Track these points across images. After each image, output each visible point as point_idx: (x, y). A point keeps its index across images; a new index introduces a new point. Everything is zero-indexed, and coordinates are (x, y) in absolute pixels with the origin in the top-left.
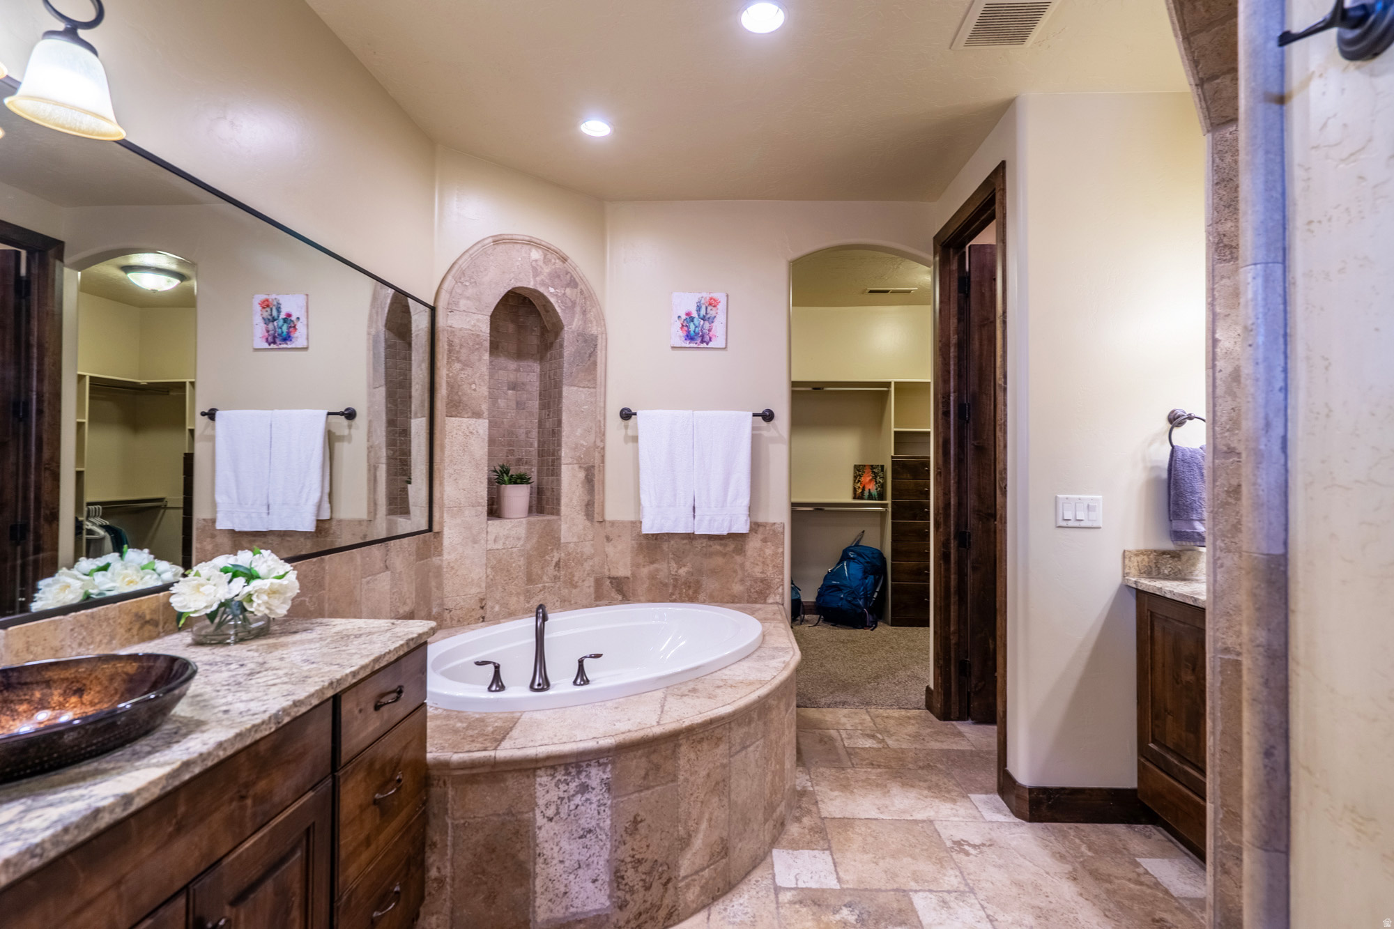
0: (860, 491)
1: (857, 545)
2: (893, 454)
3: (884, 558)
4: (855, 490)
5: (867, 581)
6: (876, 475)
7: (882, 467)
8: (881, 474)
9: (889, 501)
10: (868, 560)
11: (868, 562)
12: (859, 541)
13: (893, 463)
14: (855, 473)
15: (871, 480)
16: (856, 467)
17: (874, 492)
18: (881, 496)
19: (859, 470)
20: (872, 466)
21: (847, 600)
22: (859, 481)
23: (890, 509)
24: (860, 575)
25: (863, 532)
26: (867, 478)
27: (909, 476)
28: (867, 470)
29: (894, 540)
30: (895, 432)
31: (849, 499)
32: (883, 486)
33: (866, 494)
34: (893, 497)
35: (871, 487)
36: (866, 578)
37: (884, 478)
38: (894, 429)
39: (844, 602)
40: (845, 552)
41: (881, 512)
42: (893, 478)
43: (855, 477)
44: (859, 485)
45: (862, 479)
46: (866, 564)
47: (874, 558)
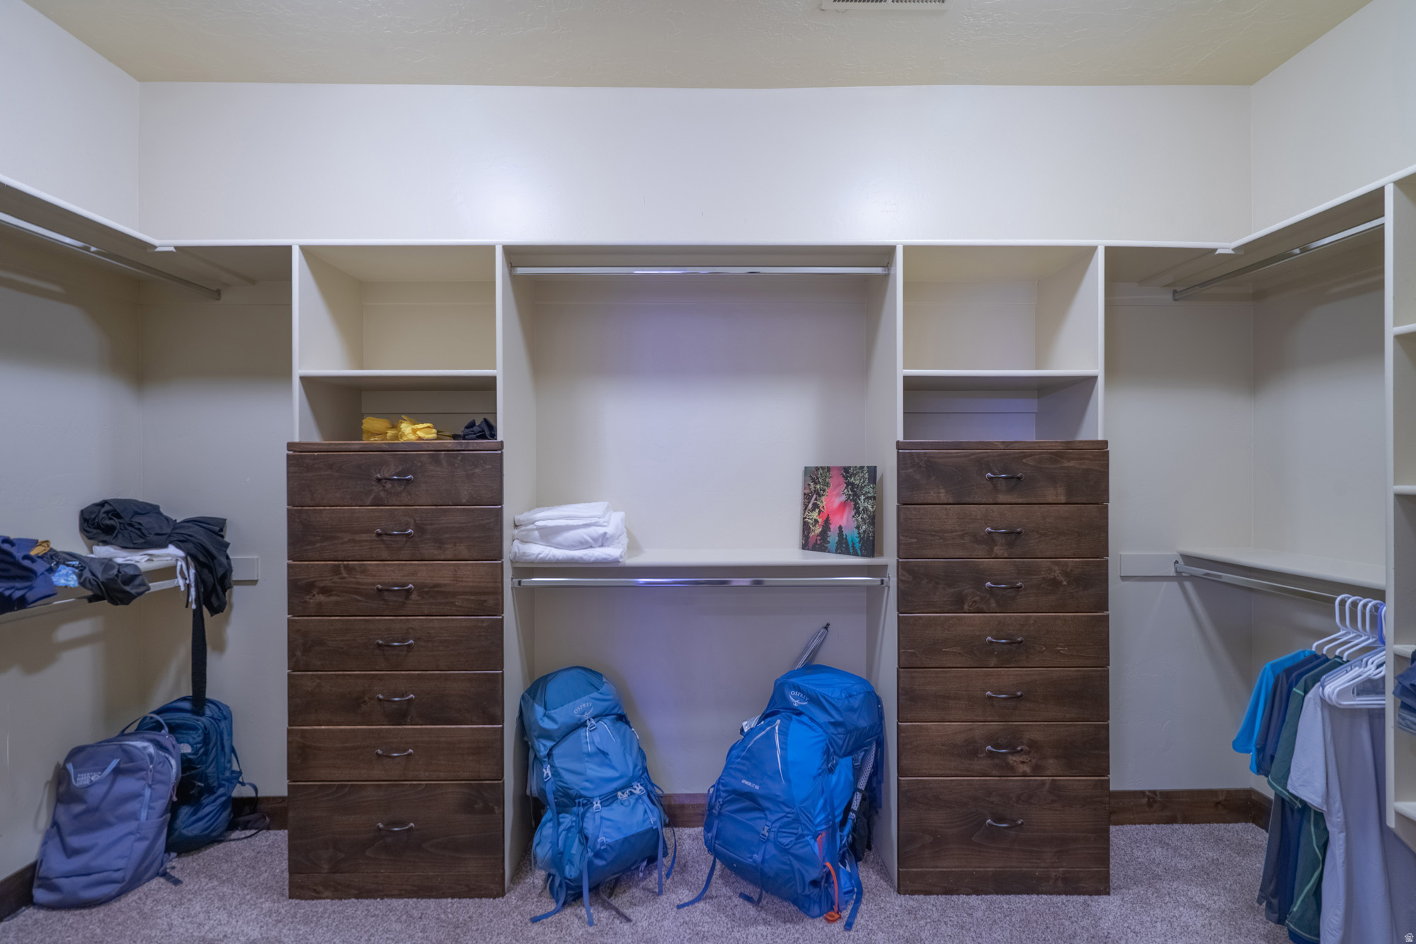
0: (818, 530)
1: (811, 667)
2: (900, 437)
3: (878, 701)
4: (806, 527)
5: (834, 778)
6: (854, 493)
7: (873, 471)
8: (869, 489)
9: (889, 557)
10: (838, 718)
11: (836, 724)
12: (815, 652)
13: (901, 459)
14: (806, 486)
15: (843, 505)
16: (807, 471)
17: (852, 534)
18: (870, 546)
19: (816, 479)
20: (846, 469)
21: (779, 846)
22: (815, 506)
23: (893, 581)
24: (817, 761)
25: (826, 627)
26: (834, 498)
27: (943, 496)
28: (836, 481)
29: (904, 666)
30: (906, 379)
31: (789, 552)
32: (874, 520)
33: (833, 537)
34: (904, 550)
35: (843, 522)
36: (831, 771)
37: (877, 499)
38: (902, 372)
39: (771, 850)
40: (780, 689)
41: (869, 588)
42: (903, 502)
43: (807, 497)
44: (815, 515)
45: (823, 502)
46: (832, 730)
47: (852, 710)
